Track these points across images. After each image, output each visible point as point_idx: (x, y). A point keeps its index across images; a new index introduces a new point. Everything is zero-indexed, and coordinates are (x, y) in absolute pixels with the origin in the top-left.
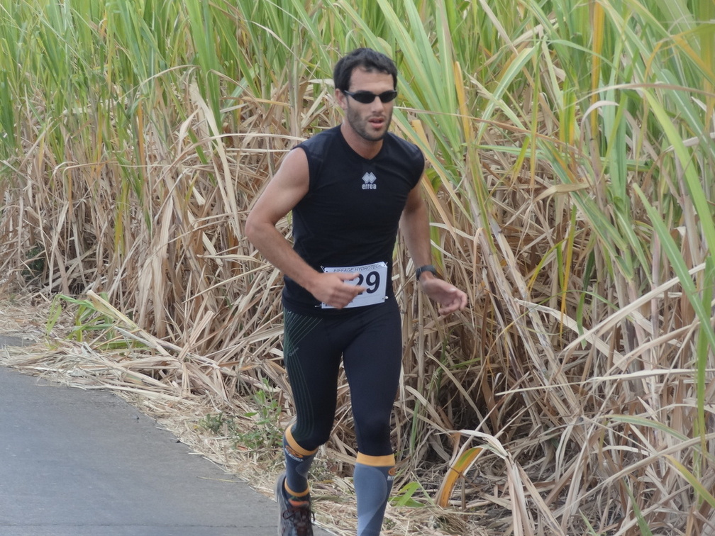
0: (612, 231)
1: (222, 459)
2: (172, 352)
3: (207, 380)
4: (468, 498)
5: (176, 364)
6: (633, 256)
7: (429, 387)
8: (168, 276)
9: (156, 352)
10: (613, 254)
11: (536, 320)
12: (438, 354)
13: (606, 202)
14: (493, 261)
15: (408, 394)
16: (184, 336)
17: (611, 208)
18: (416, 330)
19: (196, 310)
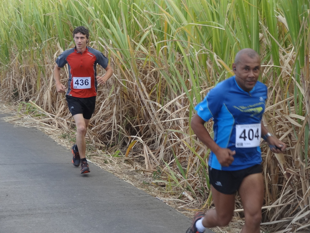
0: (171, 81)
1: (66, 146)
2: (53, 117)
3: (63, 124)
4: (134, 155)
5: (54, 120)
6: (177, 88)
7: (123, 125)
8: (52, 96)
9: (49, 117)
10: (171, 87)
11: (152, 105)
12: (126, 116)
13: (169, 73)
14: (139, 89)
15: (118, 127)
16: (56, 112)
17: (170, 74)
18: (119, 109)
19: (60, 105)
